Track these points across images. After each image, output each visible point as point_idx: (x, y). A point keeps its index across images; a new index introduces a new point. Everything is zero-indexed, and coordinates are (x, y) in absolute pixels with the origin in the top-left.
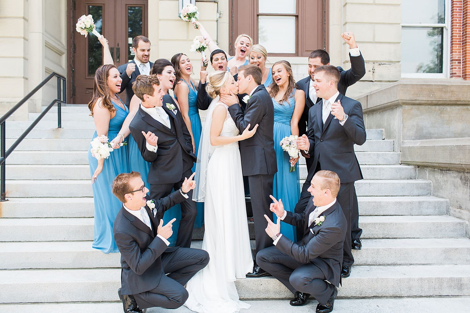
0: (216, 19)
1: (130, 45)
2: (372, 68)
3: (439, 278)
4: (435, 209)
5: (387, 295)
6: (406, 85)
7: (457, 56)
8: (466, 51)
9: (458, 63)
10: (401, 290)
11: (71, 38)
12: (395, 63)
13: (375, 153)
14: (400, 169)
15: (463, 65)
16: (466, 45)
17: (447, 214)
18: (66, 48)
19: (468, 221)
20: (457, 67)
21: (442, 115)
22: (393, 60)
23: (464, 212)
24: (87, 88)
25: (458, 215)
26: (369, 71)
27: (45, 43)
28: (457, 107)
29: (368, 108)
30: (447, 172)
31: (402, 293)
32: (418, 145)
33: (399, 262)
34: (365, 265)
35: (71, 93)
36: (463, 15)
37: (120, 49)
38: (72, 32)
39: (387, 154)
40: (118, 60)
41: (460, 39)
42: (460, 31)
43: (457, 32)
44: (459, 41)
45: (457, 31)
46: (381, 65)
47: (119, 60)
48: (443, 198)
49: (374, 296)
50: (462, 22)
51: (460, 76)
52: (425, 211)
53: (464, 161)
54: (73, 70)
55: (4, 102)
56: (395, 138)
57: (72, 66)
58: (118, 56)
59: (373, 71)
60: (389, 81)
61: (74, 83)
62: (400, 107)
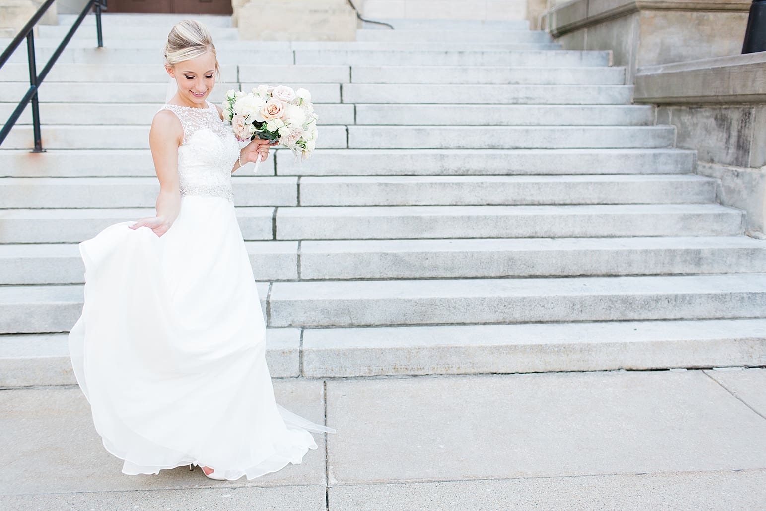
3: (670, 250)
4: (677, 165)
5: (599, 272)
10: (617, 266)
14: (631, 110)
17: (693, 172)
19: (721, 179)
21: (701, 27)
23: (717, 166)
25: (708, 172)
28: (726, 15)
29: (588, 17)
30: (697, 111)
31: (620, 270)
32: (660, 72)
33: (618, 234)
34: (571, 237)
39: (613, 88)
48: (689, 149)
49: (581, 275)
52: (662, 168)
53: (721, 90)
56: (627, 63)
62: (637, 13)
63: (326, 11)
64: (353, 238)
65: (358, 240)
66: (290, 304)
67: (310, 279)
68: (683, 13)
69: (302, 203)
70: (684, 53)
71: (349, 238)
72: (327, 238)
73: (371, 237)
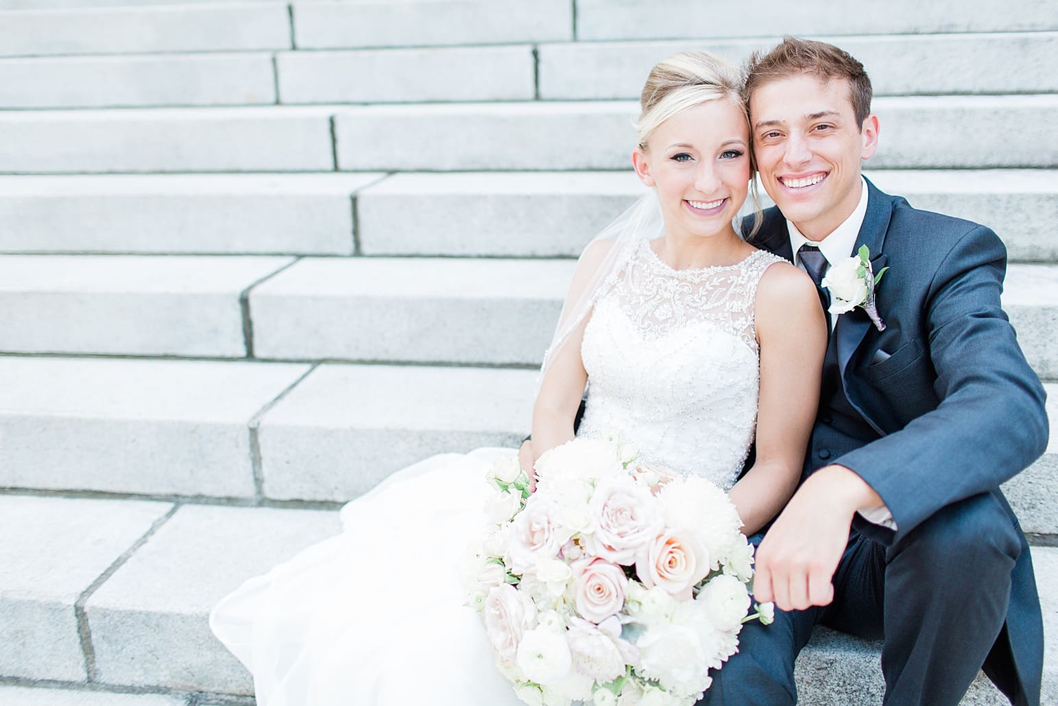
64: (464, 359)
65: (480, 365)
66: (151, 622)
67: (292, 501)
69: (366, 248)
71: (455, 359)
72: (392, 357)
73: (516, 359)
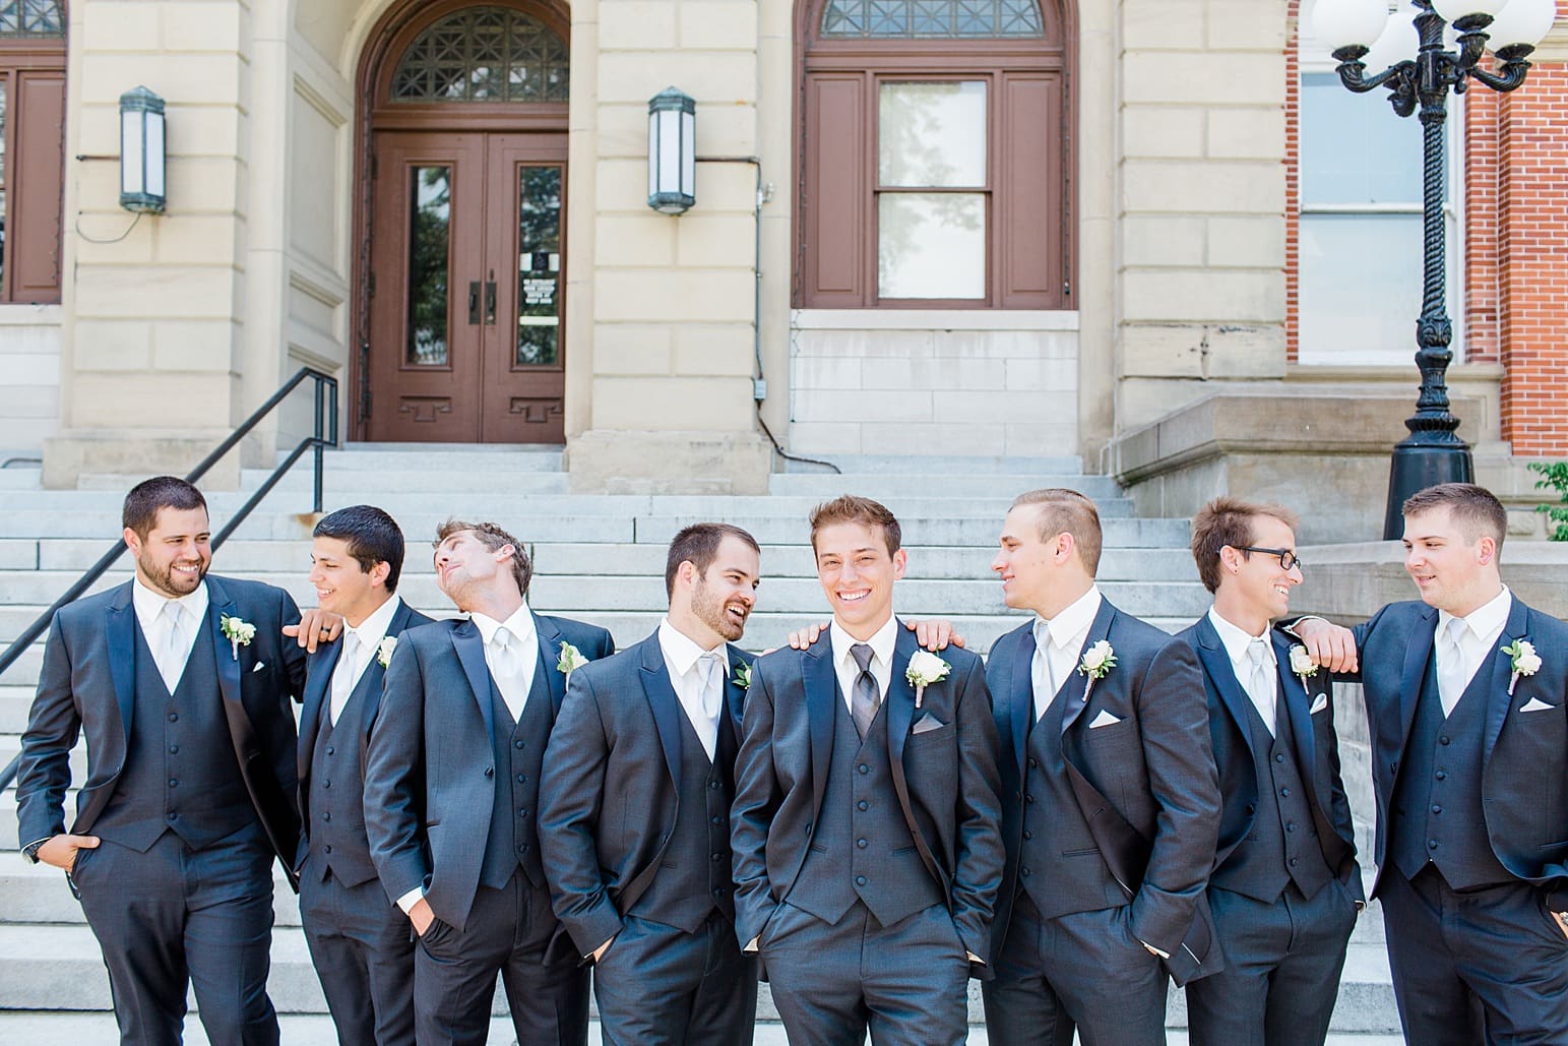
0: (754, 209)
1: (526, 275)
2: (1200, 341)
6: (1237, 399)
7: (1485, 299)
8: (1508, 283)
9: (1488, 319)
11: (363, 257)
12: (1268, 325)
13: (1147, 584)
15: (1502, 326)
16: (1508, 267)
18: (348, 286)
20: (1485, 332)
21: (1341, 482)
22: (1264, 319)
24: (403, 398)
26: (1193, 350)
27: (292, 277)
29: (1161, 457)
35: (360, 412)
36: (1501, 176)
37: (498, 285)
38: (366, 241)
39: (1183, 587)
40: (491, 318)
41: (1493, 248)
42: (1494, 225)
43: (1483, 228)
44: (1487, 256)
45: (1481, 224)
46: (1227, 333)
47: (494, 315)
50: (1497, 197)
51: (1494, 359)
54: (367, 345)
55: (176, 440)
57: (365, 336)
58: (491, 305)
59: (1205, 349)
60: (1252, 379)
61: (368, 381)
62: (1223, 458)
63: (720, 444)
68: (1304, 457)
70: (1313, 527)
